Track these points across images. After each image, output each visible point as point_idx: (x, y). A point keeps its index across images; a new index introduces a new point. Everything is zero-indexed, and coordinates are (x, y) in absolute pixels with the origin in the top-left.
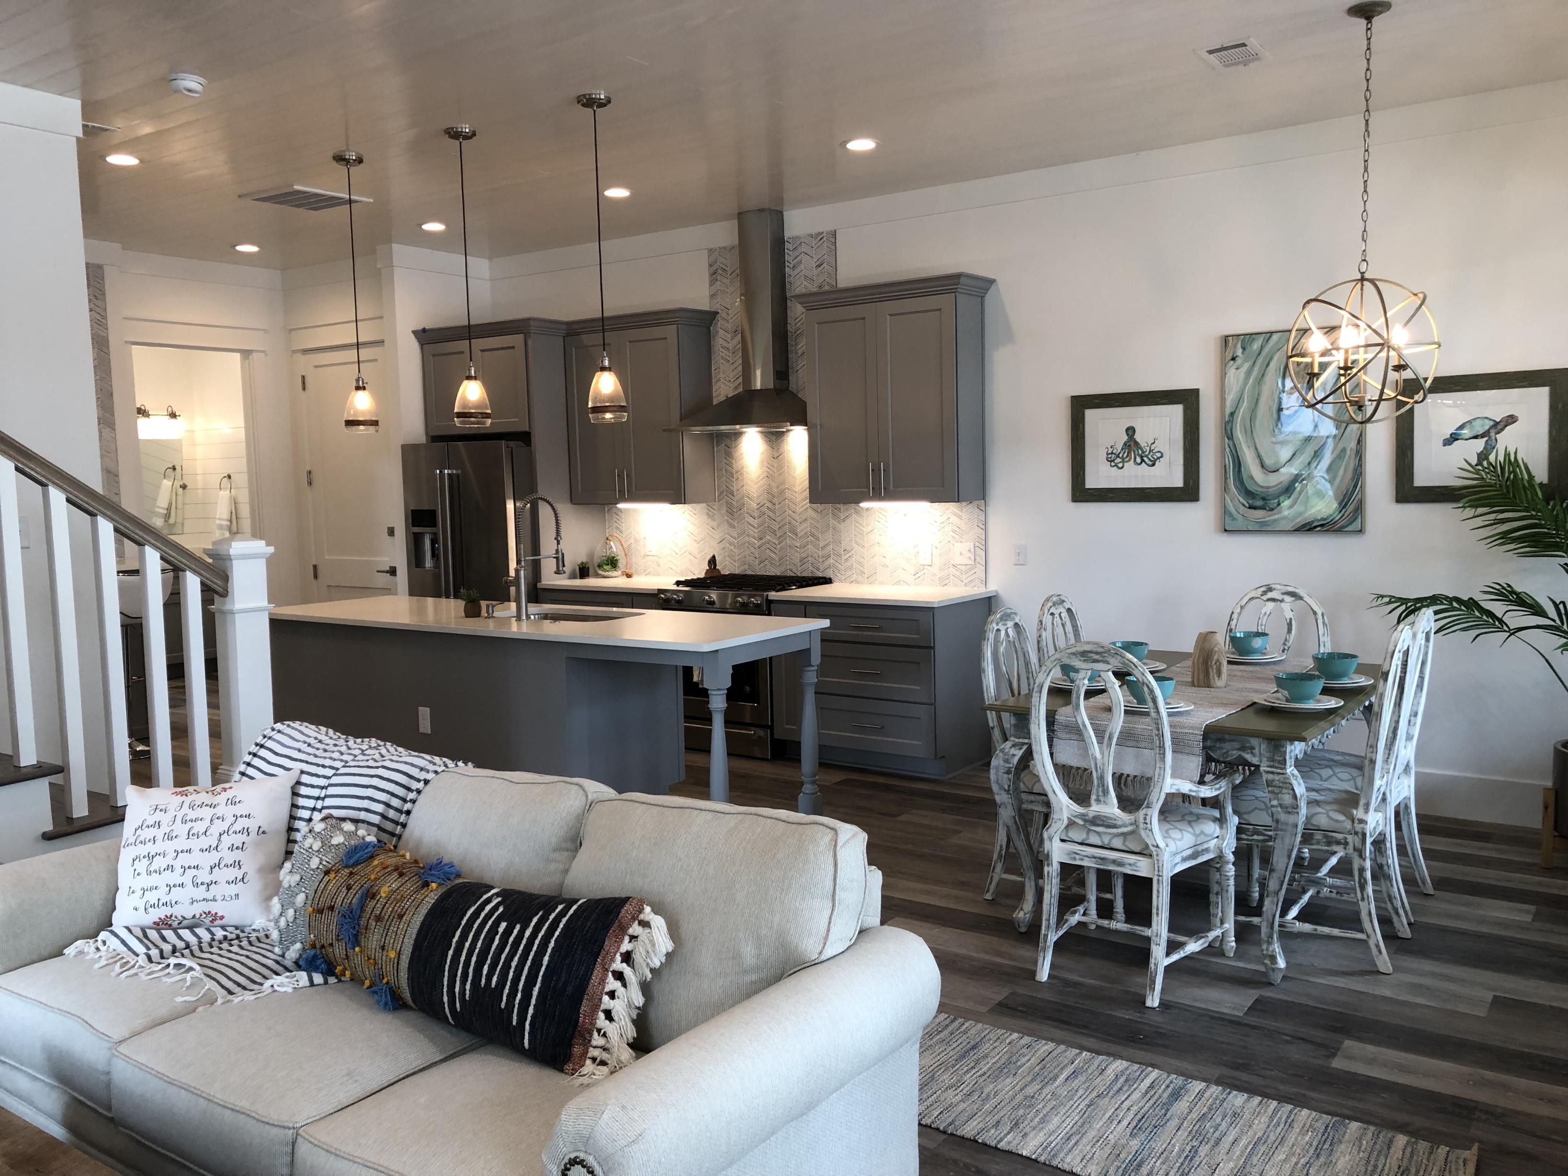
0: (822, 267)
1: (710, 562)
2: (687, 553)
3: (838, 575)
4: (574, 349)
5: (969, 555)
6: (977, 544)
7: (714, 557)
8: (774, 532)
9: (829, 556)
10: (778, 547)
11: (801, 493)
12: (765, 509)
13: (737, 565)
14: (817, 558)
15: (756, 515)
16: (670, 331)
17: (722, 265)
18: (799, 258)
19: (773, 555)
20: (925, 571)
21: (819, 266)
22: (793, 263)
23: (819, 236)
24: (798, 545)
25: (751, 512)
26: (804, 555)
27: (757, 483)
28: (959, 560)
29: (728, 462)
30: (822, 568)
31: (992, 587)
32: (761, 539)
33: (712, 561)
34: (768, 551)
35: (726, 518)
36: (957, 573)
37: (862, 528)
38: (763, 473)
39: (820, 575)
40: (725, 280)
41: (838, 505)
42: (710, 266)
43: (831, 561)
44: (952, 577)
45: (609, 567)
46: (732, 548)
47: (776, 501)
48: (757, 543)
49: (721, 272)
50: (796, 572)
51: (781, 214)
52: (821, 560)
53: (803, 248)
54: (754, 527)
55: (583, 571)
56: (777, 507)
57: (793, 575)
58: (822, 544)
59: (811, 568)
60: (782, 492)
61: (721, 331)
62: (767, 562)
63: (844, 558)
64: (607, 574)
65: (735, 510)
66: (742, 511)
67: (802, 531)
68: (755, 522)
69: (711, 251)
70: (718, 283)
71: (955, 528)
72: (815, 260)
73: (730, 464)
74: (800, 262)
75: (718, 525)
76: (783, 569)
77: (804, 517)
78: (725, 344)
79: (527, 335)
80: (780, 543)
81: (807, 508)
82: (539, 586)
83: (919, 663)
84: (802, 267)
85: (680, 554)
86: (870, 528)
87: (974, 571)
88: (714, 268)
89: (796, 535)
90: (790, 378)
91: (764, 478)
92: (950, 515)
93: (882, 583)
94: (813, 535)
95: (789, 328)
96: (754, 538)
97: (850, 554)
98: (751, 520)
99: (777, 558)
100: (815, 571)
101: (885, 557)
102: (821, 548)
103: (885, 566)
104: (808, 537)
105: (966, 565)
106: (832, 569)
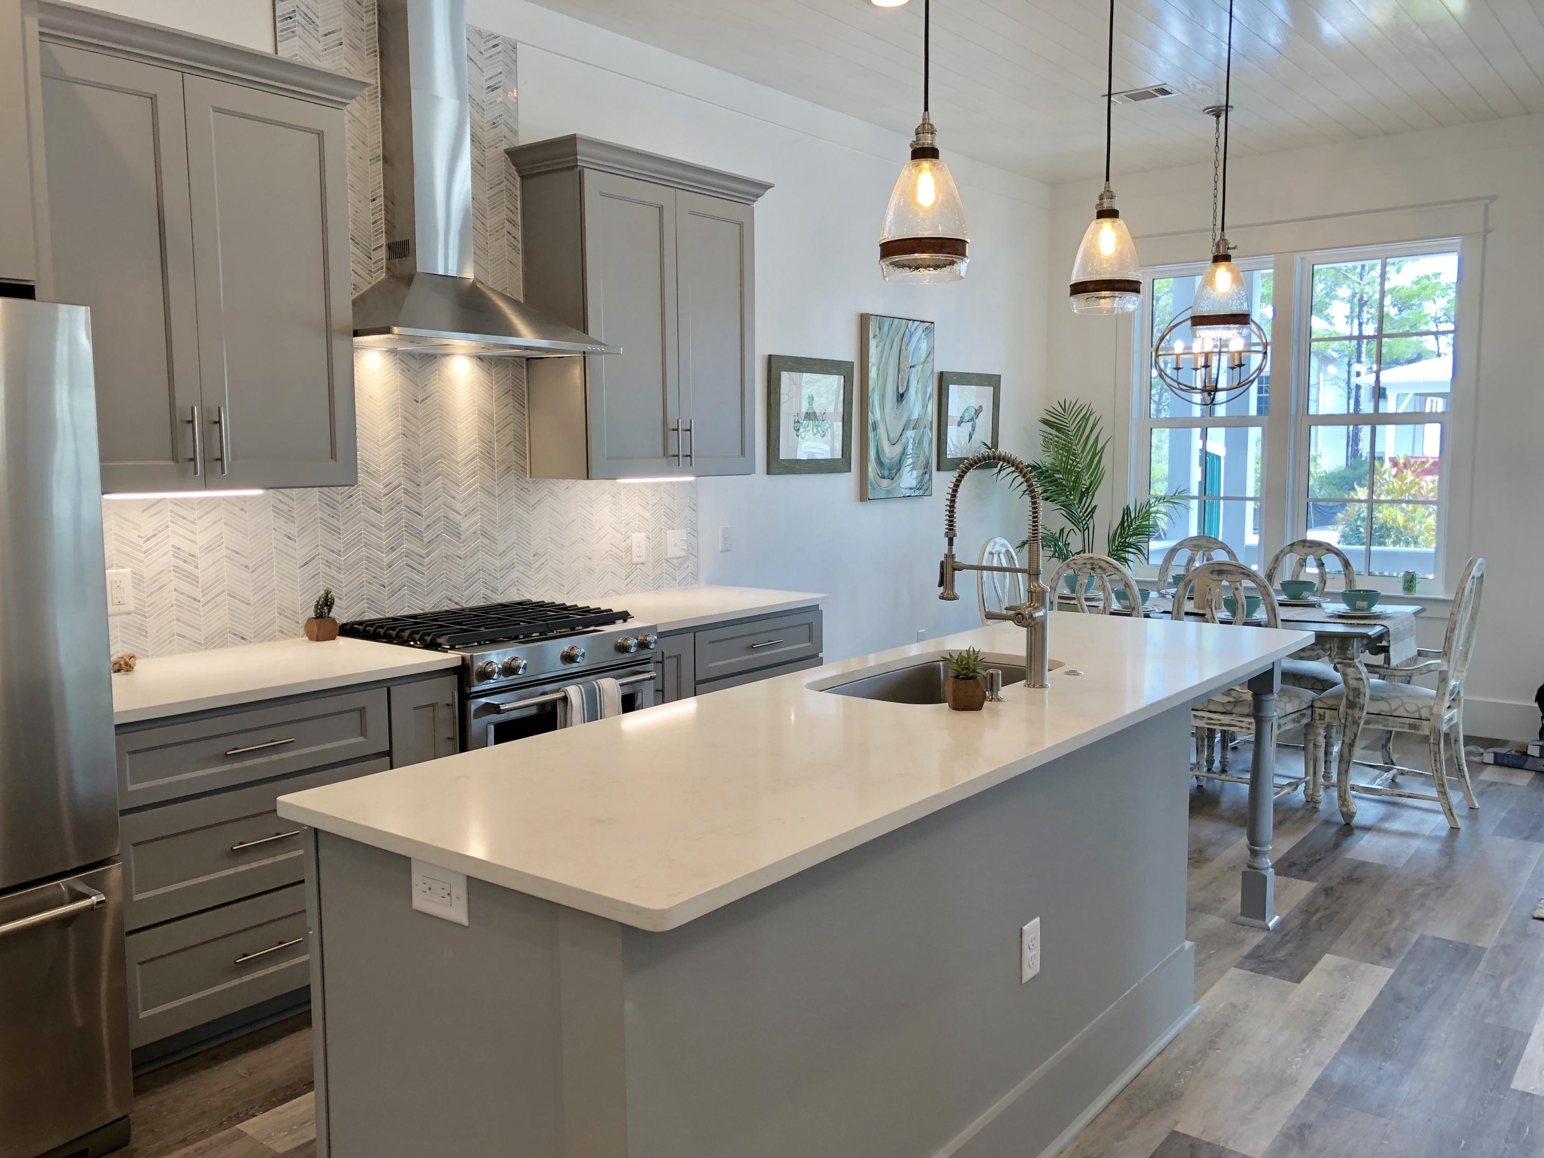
2: (225, 596)
5: (681, 544)
6: (690, 530)
7: (323, 592)
8: (419, 535)
9: (511, 566)
10: (427, 561)
11: (466, 464)
15: (384, 504)
19: (416, 577)
20: (637, 571)
21: (489, 88)
23: (490, 39)
24: (462, 554)
26: (471, 570)
28: (670, 552)
32: (393, 549)
33: (325, 603)
35: (319, 514)
36: (670, 570)
40: (313, 43)
43: (514, 574)
44: (665, 577)
47: (422, 478)
48: (386, 559)
49: (303, 22)
50: (457, 599)
52: (498, 575)
54: (380, 529)
56: (423, 489)
57: (453, 607)
58: (501, 548)
59: (484, 590)
60: (433, 463)
66: (352, 501)
67: (467, 529)
68: (383, 519)
71: (668, 511)
75: (302, 530)
76: (435, 598)
77: (471, 504)
80: (428, 555)
81: (476, 490)
87: (687, 564)
89: (458, 535)
92: (662, 494)
94: (485, 534)
96: (380, 549)
97: (542, 561)
98: (373, 515)
99: (423, 581)
100: (489, 593)
101: (590, 559)
102: (500, 555)
103: (591, 571)
104: (479, 538)
105: (678, 558)
106: (516, 587)
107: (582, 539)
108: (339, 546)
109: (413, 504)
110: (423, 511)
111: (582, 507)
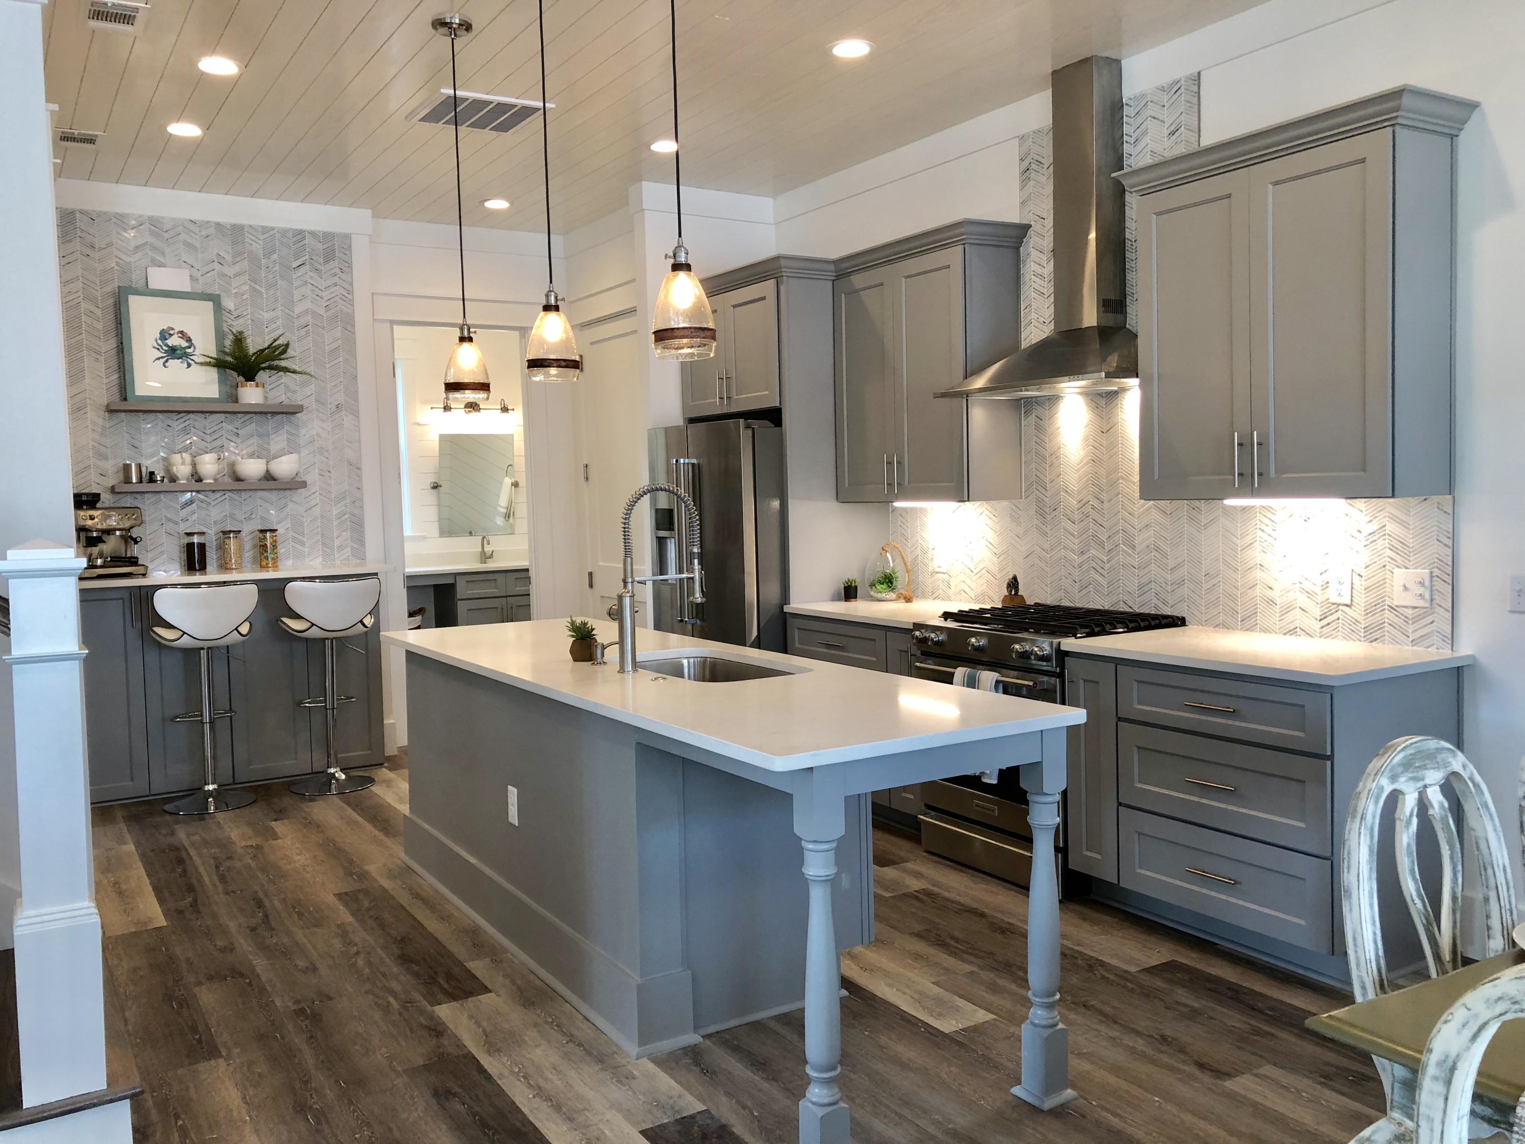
0: (1177, 134)
1: (1009, 586)
2: (984, 571)
3: (1197, 613)
4: (843, 296)
5: (1421, 590)
6: (1436, 572)
7: (1015, 578)
8: (1101, 544)
9: (1181, 583)
10: (1107, 566)
12: (1088, 509)
13: (1049, 590)
14: (1163, 585)
15: (1077, 516)
16: (953, 256)
17: (1036, 157)
18: (1143, 127)
19: (1100, 579)
20: (1339, 614)
21: (1173, 133)
22: (1134, 136)
23: (1174, 88)
24: (1136, 564)
25: (1069, 513)
26: (1144, 580)
27: (1078, 470)
28: (1399, 598)
29: (1039, 441)
30: (1171, 602)
31: (1466, 648)
32: (1083, 553)
33: (1013, 584)
34: (1092, 572)
35: (1035, 522)
36: (1396, 620)
37: (1235, 539)
38: (1086, 456)
39: (1167, 611)
41: (1197, 503)
42: (1022, 160)
43: (1185, 590)
44: (1387, 627)
45: (884, 586)
46: (1043, 566)
47: (1104, 497)
48: (1078, 560)
51: (1118, 62)
52: (1169, 589)
53: (1151, 110)
54: (1073, 535)
55: (849, 592)
56: (1106, 505)
57: (1128, 610)
58: (1171, 564)
59: (1155, 601)
60: (1113, 484)
61: (1034, 254)
62: (1091, 588)
63: (1205, 586)
64: (879, 596)
65: (1047, 510)
66: (1057, 512)
67: (1141, 543)
68: (1075, 529)
69: (1022, 138)
70: (1032, 183)
71: (1395, 543)
72: (1167, 125)
73: (1041, 443)
74: (1145, 132)
75: (1025, 532)
76: (1114, 599)
78: (1039, 270)
79: (778, 280)
80: (1109, 561)
82: (786, 609)
83: (1303, 782)
84: (1147, 139)
85: (975, 572)
86: (1248, 540)
87: (1429, 619)
88: (1025, 164)
89: (1133, 547)
90: (1129, 310)
91: (1088, 463)
92: (1386, 521)
93: (1265, 630)
94: (1158, 549)
95: (1127, 235)
96: (1073, 551)
97: (1215, 581)
98: (1069, 525)
99: (1105, 583)
100: (1160, 604)
101: (1271, 588)
102: (1171, 570)
103: (1271, 602)
104: (1151, 552)
105: (1415, 608)
106: (1186, 604)
107: (1261, 565)
108: (1047, 546)
109: (1098, 517)
110: (1105, 524)
111: (1263, 531)
